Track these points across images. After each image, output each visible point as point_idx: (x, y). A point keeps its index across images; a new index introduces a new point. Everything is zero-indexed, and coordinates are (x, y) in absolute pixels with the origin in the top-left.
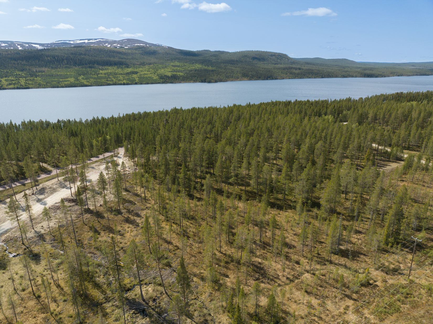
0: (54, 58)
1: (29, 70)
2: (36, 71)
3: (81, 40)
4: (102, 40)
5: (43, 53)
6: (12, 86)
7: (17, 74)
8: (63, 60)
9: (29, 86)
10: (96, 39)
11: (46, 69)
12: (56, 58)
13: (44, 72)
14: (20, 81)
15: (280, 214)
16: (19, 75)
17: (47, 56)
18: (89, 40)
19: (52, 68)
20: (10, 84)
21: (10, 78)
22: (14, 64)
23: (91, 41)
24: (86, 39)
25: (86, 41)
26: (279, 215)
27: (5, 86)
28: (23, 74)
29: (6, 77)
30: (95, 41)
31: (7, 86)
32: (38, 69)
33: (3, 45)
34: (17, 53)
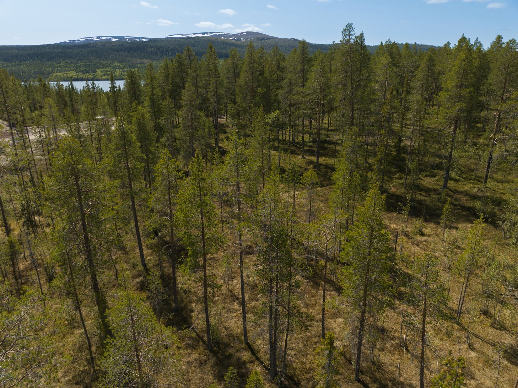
0: (158, 49)
1: (129, 61)
2: (136, 63)
3: (195, 34)
4: (218, 34)
5: (148, 43)
6: (106, 77)
7: (115, 66)
8: (167, 51)
9: (124, 77)
10: (211, 33)
11: (148, 61)
12: (160, 49)
13: (144, 63)
14: (115, 72)
15: (423, 234)
16: (118, 66)
17: (151, 47)
18: (204, 34)
19: (154, 60)
20: (105, 75)
21: (107, 69)
22: (115, 55)
23: (206, 35)
24: (200, 33)
25: (201, 35)
26: (419, 238)
27: (99, 77)
28: (122, 66)
29: (103, 68)
30: (211, 35)
31: (101, 77)
32: (139, 61)
33: (114, 40)
34: (121, 45)
